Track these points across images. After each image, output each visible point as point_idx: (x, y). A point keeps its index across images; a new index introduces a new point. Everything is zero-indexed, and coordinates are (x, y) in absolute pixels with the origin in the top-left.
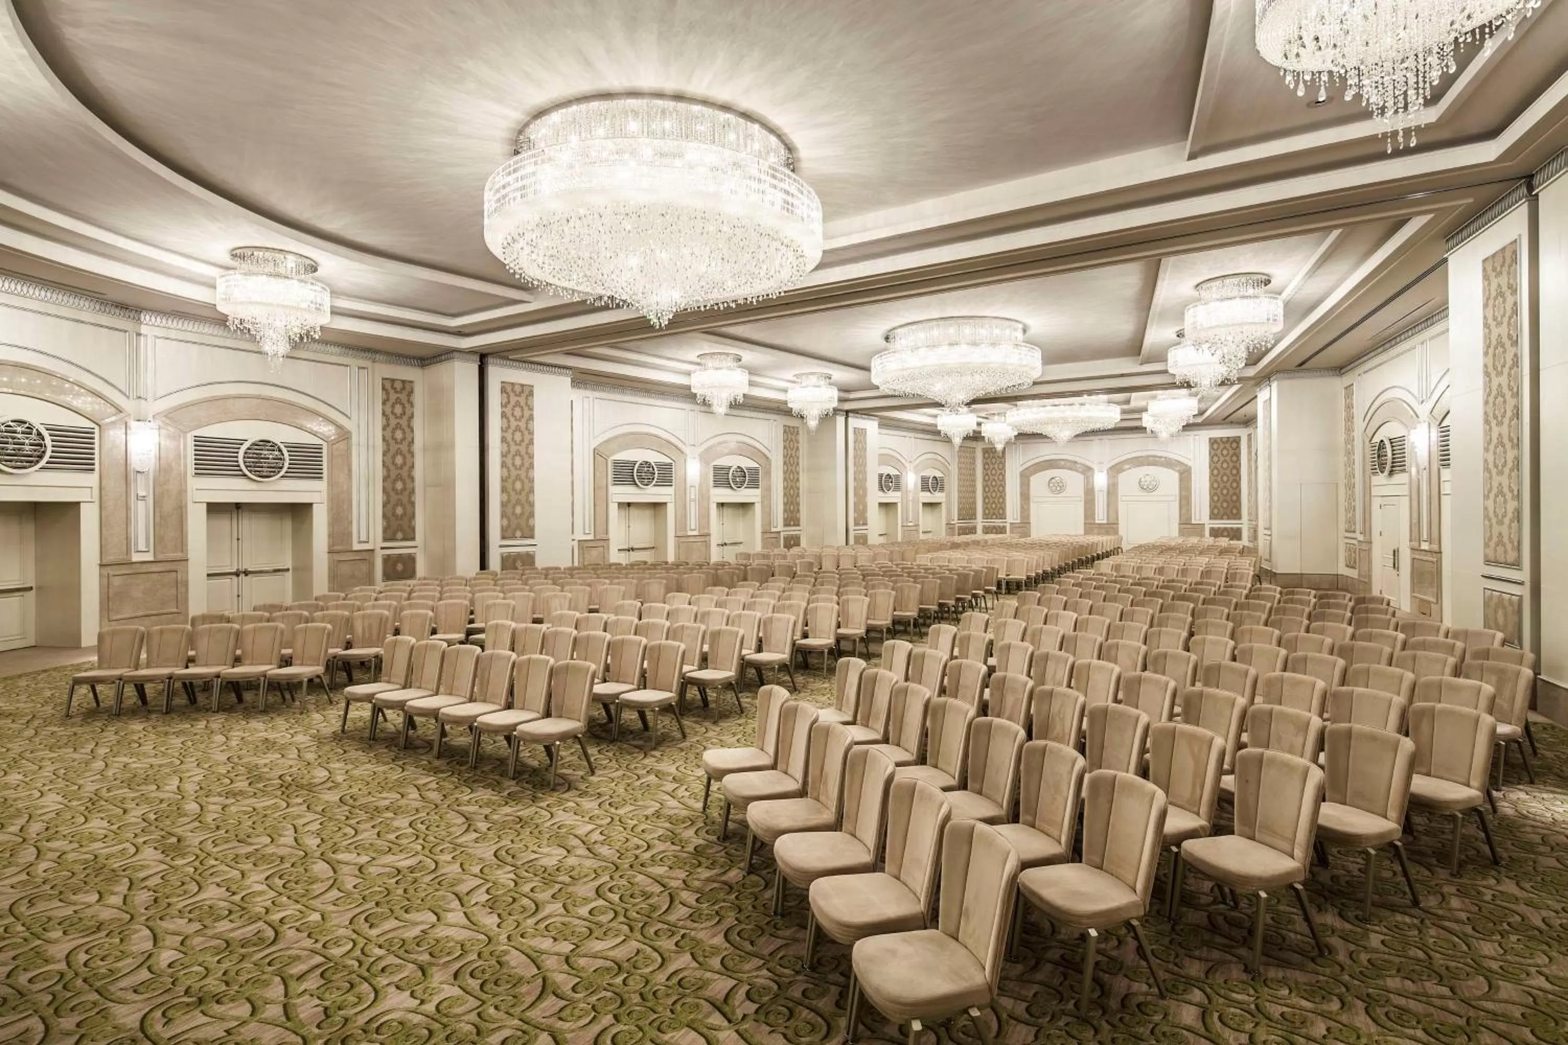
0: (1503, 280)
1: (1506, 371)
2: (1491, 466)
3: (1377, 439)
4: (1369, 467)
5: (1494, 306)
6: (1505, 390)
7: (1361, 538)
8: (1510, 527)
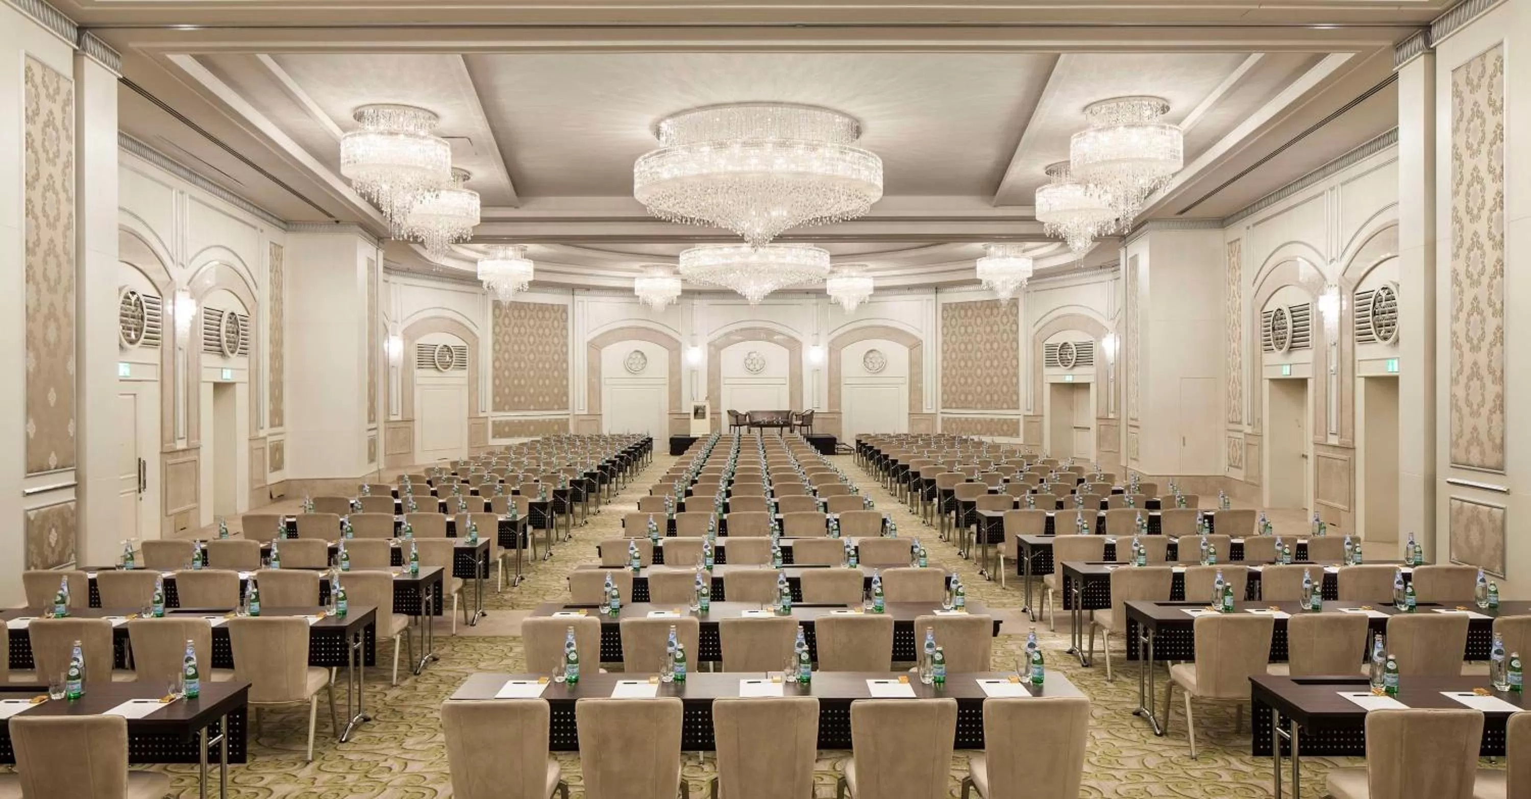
0: (1481, 96)
1: (1485, 214)
2: (1462, 340)
3: (1272, 307)
4: (1259, 342)
5: (1468, 130)
6: (1484, 239)
7: (1249, 430)
8: (1490, 420)
